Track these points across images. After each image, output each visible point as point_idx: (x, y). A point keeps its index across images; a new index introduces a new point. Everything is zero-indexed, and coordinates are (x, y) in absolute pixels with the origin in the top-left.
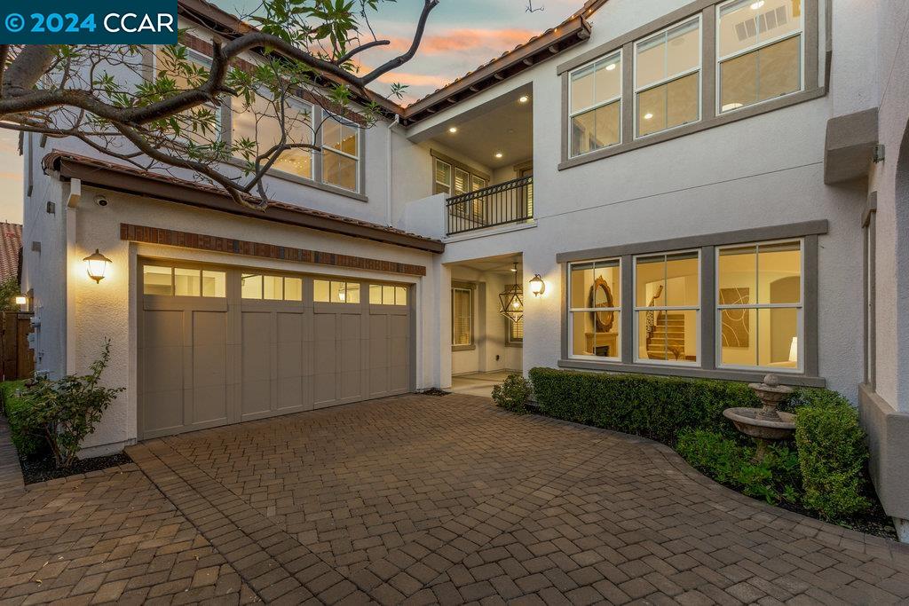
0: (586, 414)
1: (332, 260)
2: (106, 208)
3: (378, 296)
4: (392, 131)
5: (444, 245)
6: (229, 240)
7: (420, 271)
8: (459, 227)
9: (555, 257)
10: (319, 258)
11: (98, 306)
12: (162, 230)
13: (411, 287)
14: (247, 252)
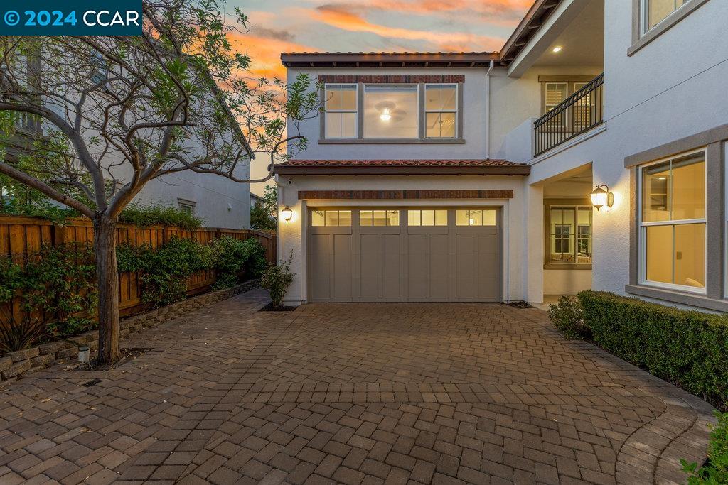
0: (638, 355)
1: (417, 195)
2: (293, 185)
3: (466, 219)
4: (490, 76)
5: (529, 167)
6: (348, 192)
7: (508, 194)
8: (546, 146)
9: (623, 161)
10: (406, 195)
11: (290, 233)
12: (315, 192)
13: (499, 209)
14: (358, 197)
